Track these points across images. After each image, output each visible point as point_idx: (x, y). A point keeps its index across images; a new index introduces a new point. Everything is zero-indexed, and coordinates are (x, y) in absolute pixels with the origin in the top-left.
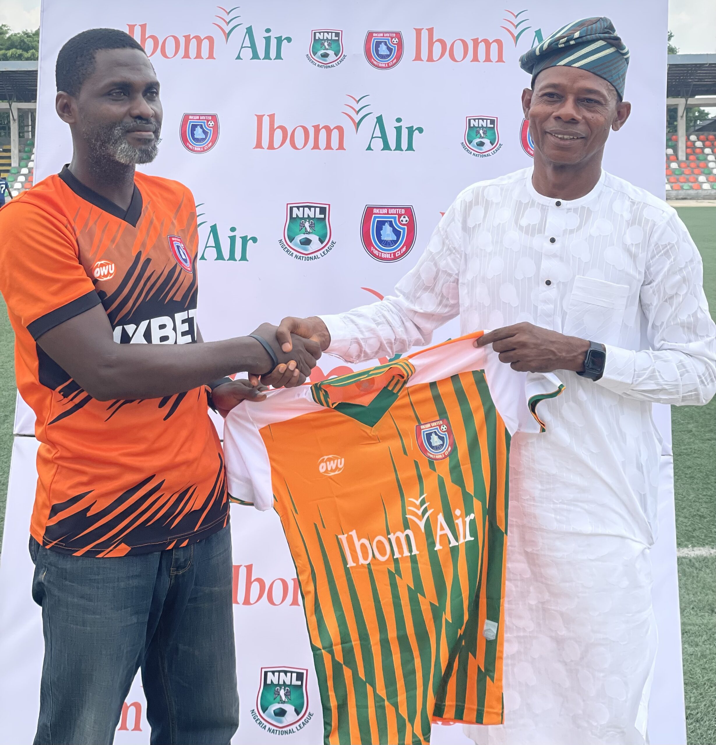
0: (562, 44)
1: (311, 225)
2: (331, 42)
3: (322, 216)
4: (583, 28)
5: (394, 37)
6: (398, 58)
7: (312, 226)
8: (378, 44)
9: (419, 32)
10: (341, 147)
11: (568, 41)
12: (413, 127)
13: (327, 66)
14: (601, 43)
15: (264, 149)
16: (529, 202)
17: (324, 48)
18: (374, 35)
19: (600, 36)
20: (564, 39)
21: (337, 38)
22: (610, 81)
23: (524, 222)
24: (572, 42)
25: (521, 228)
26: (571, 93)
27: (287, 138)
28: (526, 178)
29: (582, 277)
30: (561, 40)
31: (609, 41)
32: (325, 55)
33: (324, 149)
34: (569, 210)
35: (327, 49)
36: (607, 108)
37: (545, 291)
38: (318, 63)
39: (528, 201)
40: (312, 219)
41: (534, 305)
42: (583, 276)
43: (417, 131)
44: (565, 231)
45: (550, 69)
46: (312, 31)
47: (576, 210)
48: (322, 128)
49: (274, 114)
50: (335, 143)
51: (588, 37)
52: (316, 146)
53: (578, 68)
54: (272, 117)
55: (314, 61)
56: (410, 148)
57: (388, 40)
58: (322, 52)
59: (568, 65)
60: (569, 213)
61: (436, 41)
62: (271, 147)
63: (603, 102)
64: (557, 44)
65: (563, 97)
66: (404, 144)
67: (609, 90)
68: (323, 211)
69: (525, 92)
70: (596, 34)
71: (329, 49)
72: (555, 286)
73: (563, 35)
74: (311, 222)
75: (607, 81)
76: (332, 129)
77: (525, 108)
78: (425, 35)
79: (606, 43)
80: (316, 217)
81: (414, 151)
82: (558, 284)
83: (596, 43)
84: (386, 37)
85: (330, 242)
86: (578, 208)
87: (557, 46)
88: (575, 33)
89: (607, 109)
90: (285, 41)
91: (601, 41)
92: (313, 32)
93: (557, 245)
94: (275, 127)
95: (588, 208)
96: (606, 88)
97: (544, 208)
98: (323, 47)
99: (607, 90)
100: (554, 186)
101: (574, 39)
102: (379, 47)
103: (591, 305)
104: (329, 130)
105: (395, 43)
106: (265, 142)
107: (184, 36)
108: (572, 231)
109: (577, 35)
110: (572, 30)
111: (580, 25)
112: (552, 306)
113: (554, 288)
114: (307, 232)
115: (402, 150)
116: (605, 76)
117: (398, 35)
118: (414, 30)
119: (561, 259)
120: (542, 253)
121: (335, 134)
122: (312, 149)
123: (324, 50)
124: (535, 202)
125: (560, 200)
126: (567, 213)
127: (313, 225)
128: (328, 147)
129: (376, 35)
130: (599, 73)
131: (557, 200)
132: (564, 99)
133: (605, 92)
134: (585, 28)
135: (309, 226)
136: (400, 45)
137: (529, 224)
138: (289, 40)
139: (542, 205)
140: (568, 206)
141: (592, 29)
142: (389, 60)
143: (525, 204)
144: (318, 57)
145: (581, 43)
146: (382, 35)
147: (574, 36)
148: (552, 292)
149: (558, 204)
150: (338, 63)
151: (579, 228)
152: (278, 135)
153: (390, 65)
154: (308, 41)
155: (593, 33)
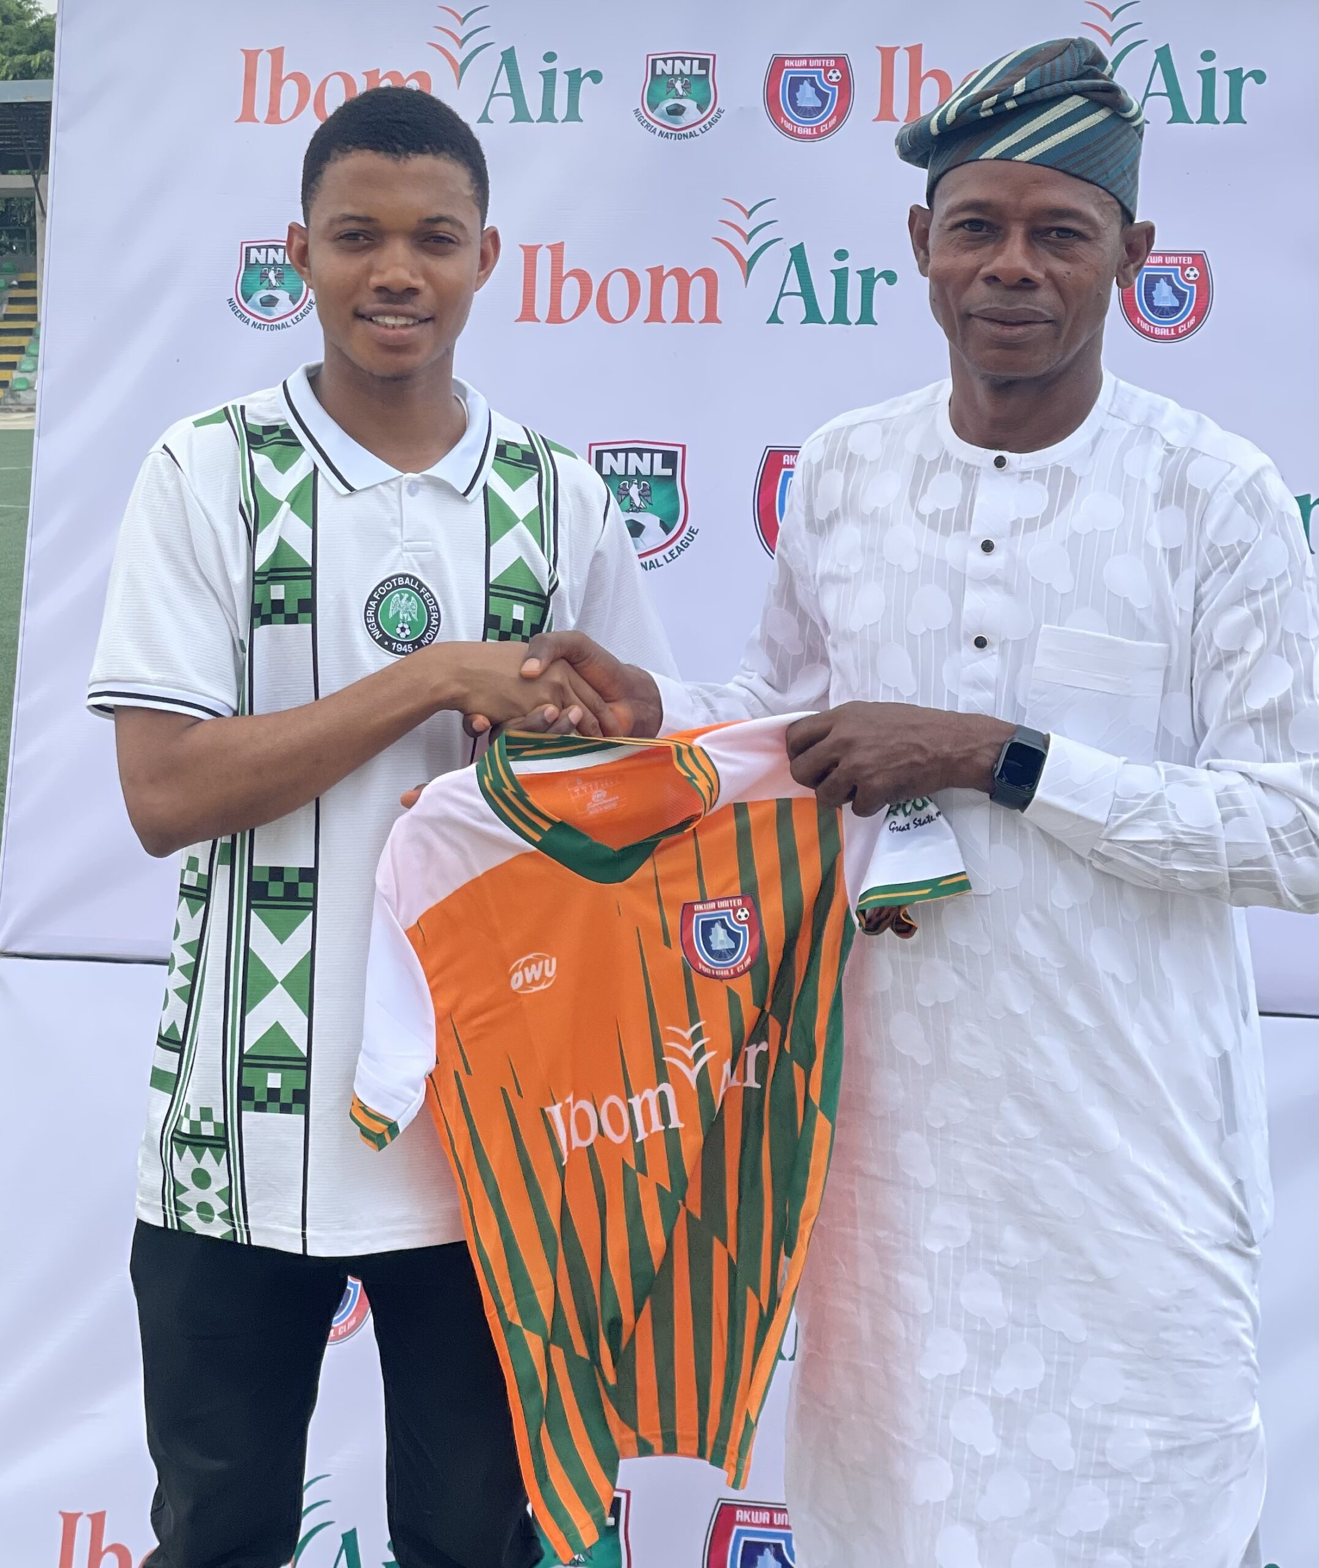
0: (987, 109)
1: (643, 491)
2: (689, 80)
3: (668, 472)
4: (1034, 68)
5: (832, 68)
6: (841, 114)
7: (645, 493)
8: (795, 84)
9: (888, 55)
10: (711, 316)
11: (1000, 103)
12: (873, 269)
13: (680, 134)
14: (1075, 102)
15: (539, 321)
16: (939, 458)
17: (674, 95)
18: (787, 63)
19: (1072, 86)
20: (991, 99)
21: (703, 72)
22: (1103, 185)
23: (926, 506)
24: (1010, 105)
25: (920, 516)
26: (1016, 219)
27: (590, 297)
28: (939, 402)
29: (1057, 627)
30: (985, 102)
31: (1096, 95)
32: (675, 110)
33: (673, 322)
34: (1025, 474)
35: (682, 97)
36: (1101, 245)
37: (976, 661)
38: (659, 128)
39: (938, 456)
40: (646, 477)
41: (948, 691)
42: (1059, 626)
43: (882, 280)
44: (1015, 524)
45: (963, 167)
46: (648, 56)
47: (1040, 474)
48: (669, 274)
49: (562, 244)
50: (697, 306)
51: (1046, 89)
52: (655, 315)
53: (1027, 162)
54: (557, 250)
55: (652, 123)
56: (867, 317)
57: (819, 73)
58: (670, 102)
59: (1004, 157)
60: (1027, 482)
61: (928, 75)
62: (555, 317)
63: (1091, 234)
64: (977, 111)
65: (999, 228)
66: (854, 311)
67: (1100, 205)
68: (670, 459)
69: (915, 214)
70: (1064, 80)
71: (686, 97)
72: (996, 649)
73: (988, 89)
74: (644, 485)
75: (1097, 185)
76: (690, 275)
77: (918, 248)
78: (901, 61)
79: (1087, 100)
80: (654, 474)
81: (876, 324)
82: (1003, 644)
83: (1065, 102)
84: (814, 67)
85: (686, 530)
86: (1045, 470)
87: (975, 115)
88: (1015, 82)
89: (1102, 250)
90: (588, 79)
91: (1075, 97)
92: (650, 58)
93: (997, 559)
94: (564, 274)
95: (1068, 469)
96: (1096, 202)
97: (969, 473)
98: (673, 92)
99: (1099, 204)
100: (995, 423)
101: (1016, 97)
102: (798, 90)
103: (1076, 691)
104: (683, 279)
105: (834, 80)
106: (542, 307)
107: (364, 73)
108: (1031, 525)
109: (1019, 87)
110: (1009, 75)
111: (1026, 61)
112: (990, 695)
113: (994, 653)
114: (634, 508)
115: (849, 323)
116: (1090, 177)
117: (841, 62)
118: (879, 52)
119: (1009, 590)
120: (965, 575)
121: (698, 287)
122: (646, 322)
123: (674, 98)
124: (952, 457)
125: (1005, 454)
126: (1022, 480)
127: (648, 493)
128: (683, 316)
129: (792, 63)
130: (1076, 171)
131: (998, 453)
132: (1002, 232)
133: (1094, 213)
134: (1037, 71)
135: (640, 495)
136: (846, 85)
137: (938, 510)
138: (596, 76)
139: (966, 464)
140: (1024, 467)
141: (1053, 70)
142: (822, 120)
143: (930, 462)
144: (662, 116)
145: (1031, 106)
146: (804, 63)
147: (1013, 90)
148: (988, 663)
149: (1000, 462)
150: (704, 127)
151: (1047, 517)
152: (571, 289)
153: (822, 131)
154: (639, 77)
155: (1057, 79)
